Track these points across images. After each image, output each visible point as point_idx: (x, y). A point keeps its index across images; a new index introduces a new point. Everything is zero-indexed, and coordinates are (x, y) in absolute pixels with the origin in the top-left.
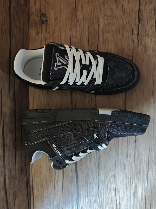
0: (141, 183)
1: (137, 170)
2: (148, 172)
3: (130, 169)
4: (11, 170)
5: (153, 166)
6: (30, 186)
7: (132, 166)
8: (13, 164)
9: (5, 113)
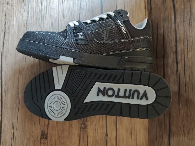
0: (35, 8)
1: (39, 22)
2: (27, 19)
3: (47, 24)
4: (168, 28)
5: (21, 26)
6: (148, 10)
7: (44, 26)
8: (166, 33)
9: (175, 85)
